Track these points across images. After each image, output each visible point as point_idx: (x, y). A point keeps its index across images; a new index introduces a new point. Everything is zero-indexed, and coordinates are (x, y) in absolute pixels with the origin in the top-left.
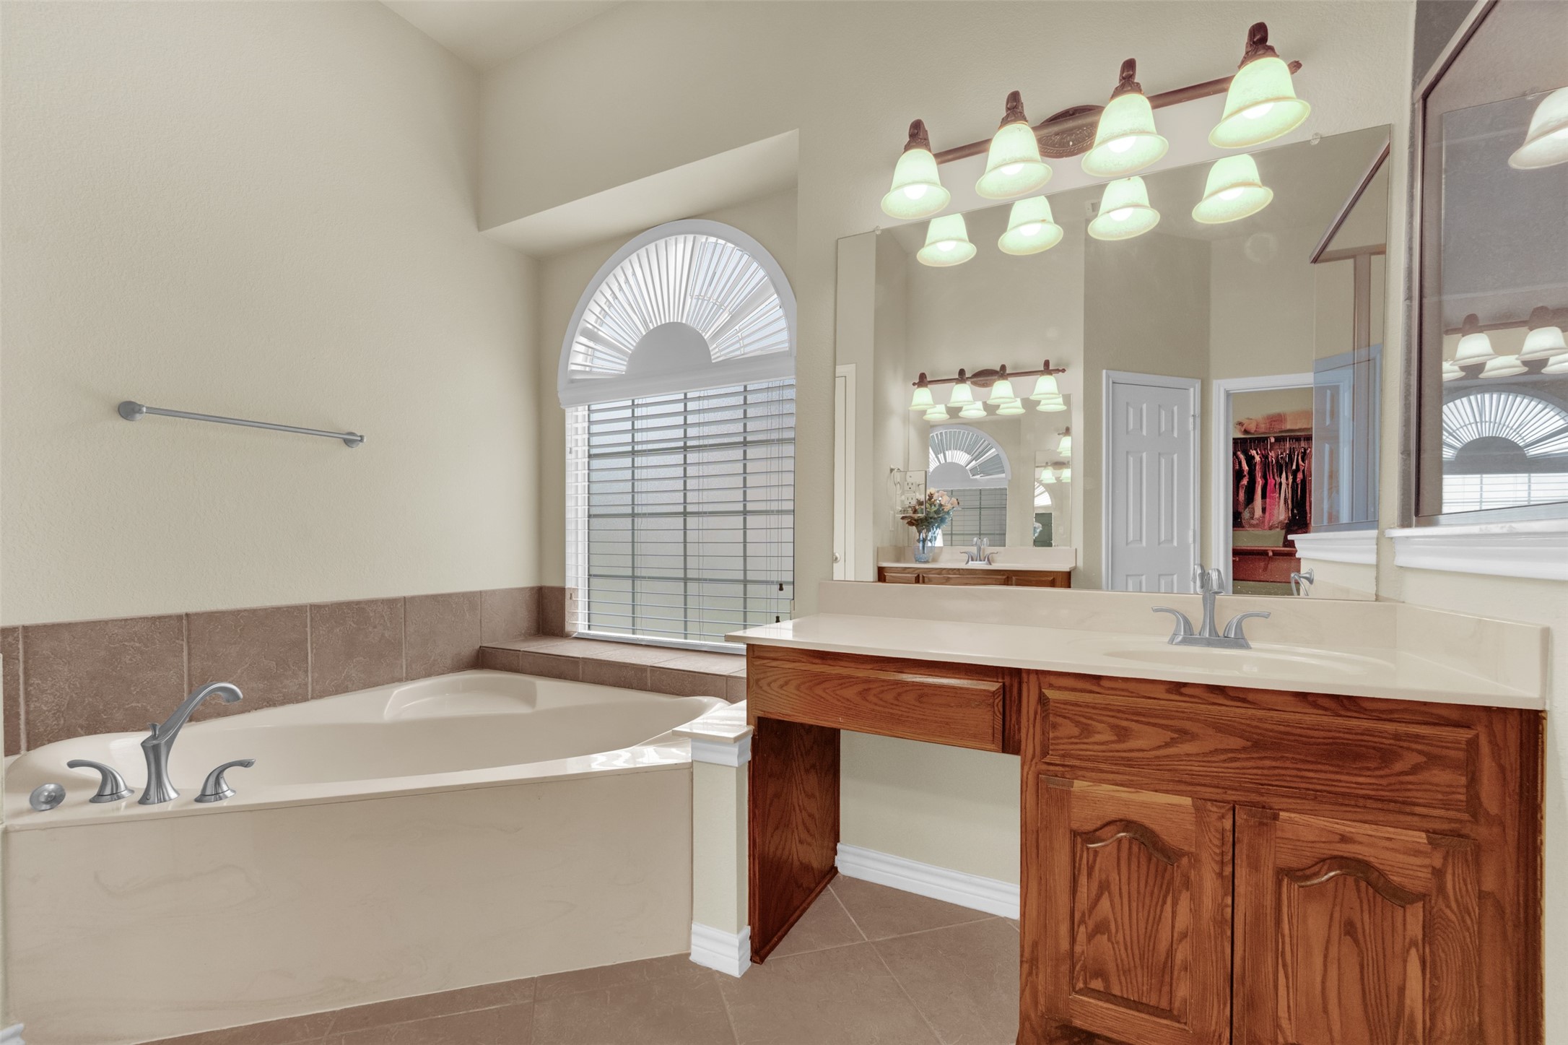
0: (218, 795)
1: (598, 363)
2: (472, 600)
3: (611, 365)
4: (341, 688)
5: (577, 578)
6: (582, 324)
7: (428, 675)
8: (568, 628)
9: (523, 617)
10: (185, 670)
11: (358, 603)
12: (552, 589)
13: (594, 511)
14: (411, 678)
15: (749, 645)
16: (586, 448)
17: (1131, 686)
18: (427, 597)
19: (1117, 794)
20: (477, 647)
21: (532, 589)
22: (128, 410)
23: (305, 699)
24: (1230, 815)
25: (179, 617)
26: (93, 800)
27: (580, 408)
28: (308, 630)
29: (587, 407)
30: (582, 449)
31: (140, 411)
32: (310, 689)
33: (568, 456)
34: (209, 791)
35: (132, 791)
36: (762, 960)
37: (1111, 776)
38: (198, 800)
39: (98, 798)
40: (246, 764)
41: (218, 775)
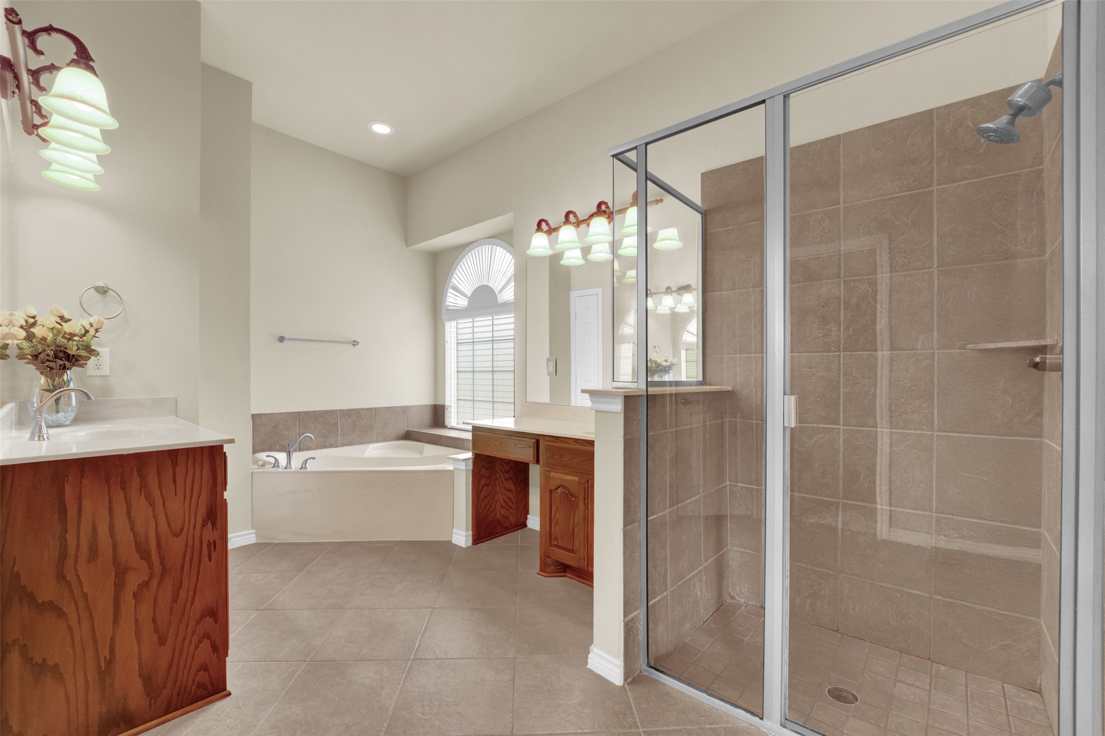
0: (306, 468)
1: (458, 302)
2: (404, 410)
3: (462, 302)
4: (350, 444)
5: (451, 401)
6: (451, 284)
7: (384, 441)
8: (447, 423)
9: (427, 417)
10: (298, 432)
11: (357, 409)
12: (440, 406)
13: (460, 369)
14: (377, 441)
15: (473, 426)
16: (456, 341)
17: (566, 440)
18: (384, 407)
19: (561, 477)
20: (406, 430)
21: (432, 405)
22: (281, 339)
23: (338, 447)
24: (587, 483)
25: (296, 413)
26: (273, 467)
27: (452, 322)
28: (339, 419)
29: (456, 322)
30: (454, 342)
31: (285, 340)
32: (339, 442)
33: (446, 344)
34: (303, 466)
35: (282, 466)
36: (476, 544)
37: (561, 471)
38: (300, 469)
39: (274, 466)
40: (314, 458)
41: (306, 462)
